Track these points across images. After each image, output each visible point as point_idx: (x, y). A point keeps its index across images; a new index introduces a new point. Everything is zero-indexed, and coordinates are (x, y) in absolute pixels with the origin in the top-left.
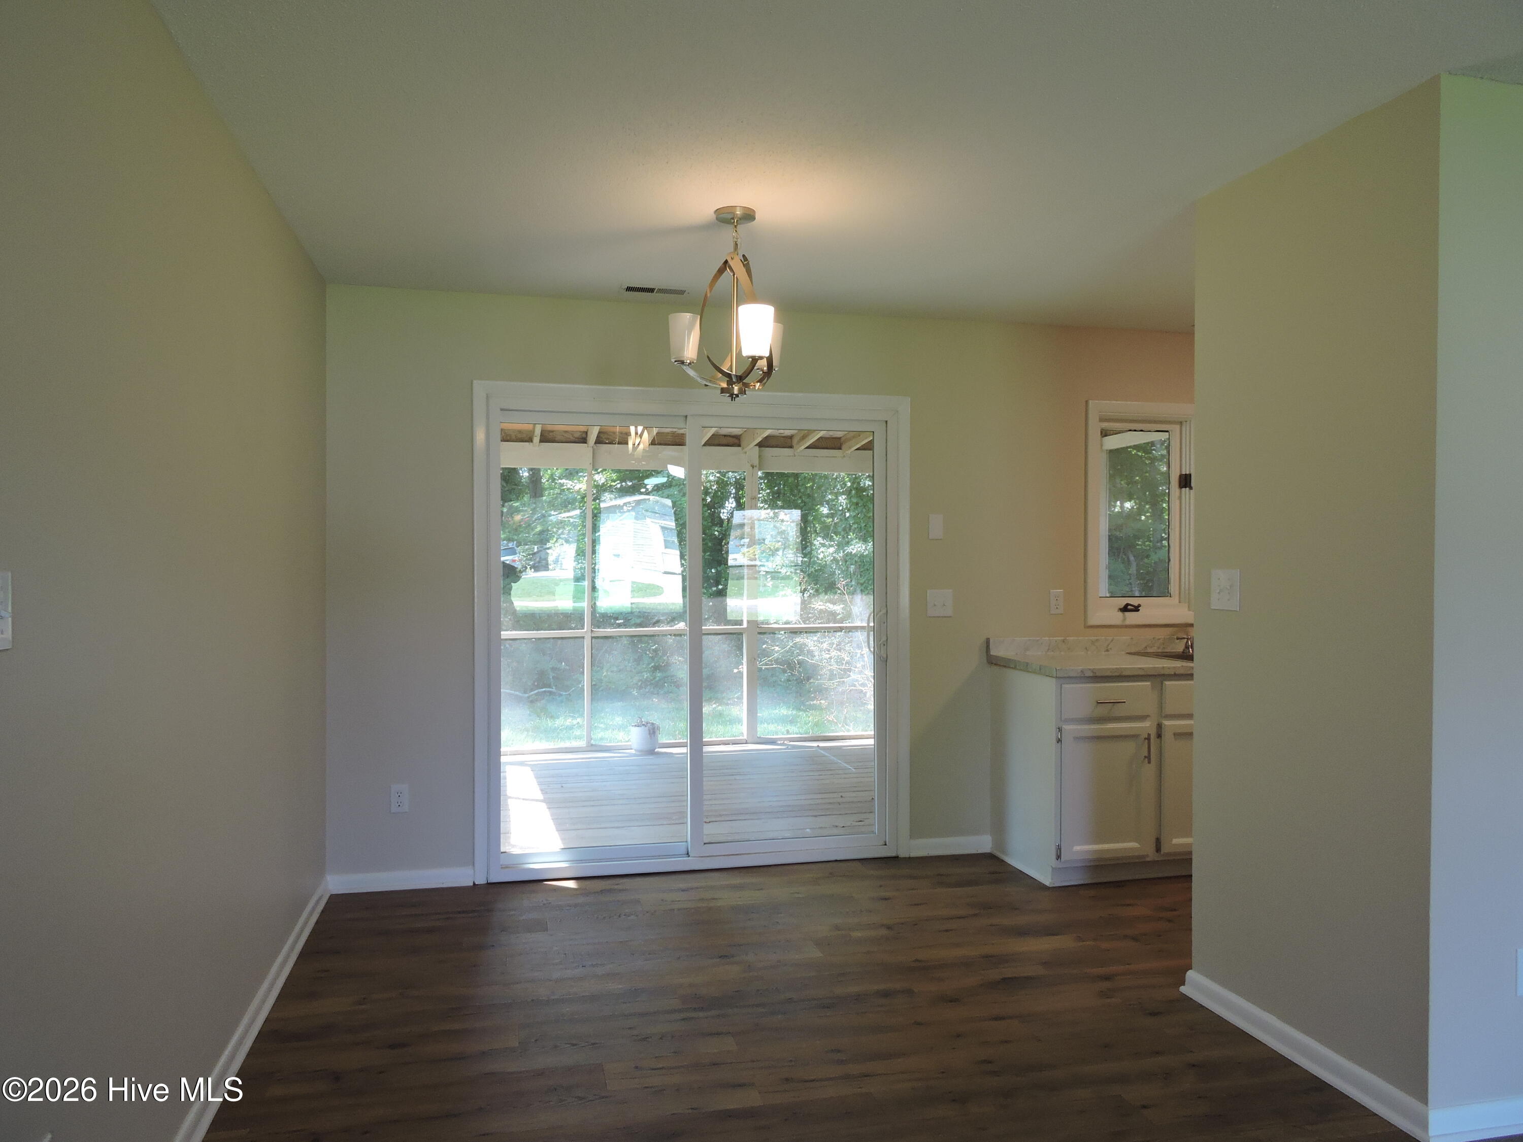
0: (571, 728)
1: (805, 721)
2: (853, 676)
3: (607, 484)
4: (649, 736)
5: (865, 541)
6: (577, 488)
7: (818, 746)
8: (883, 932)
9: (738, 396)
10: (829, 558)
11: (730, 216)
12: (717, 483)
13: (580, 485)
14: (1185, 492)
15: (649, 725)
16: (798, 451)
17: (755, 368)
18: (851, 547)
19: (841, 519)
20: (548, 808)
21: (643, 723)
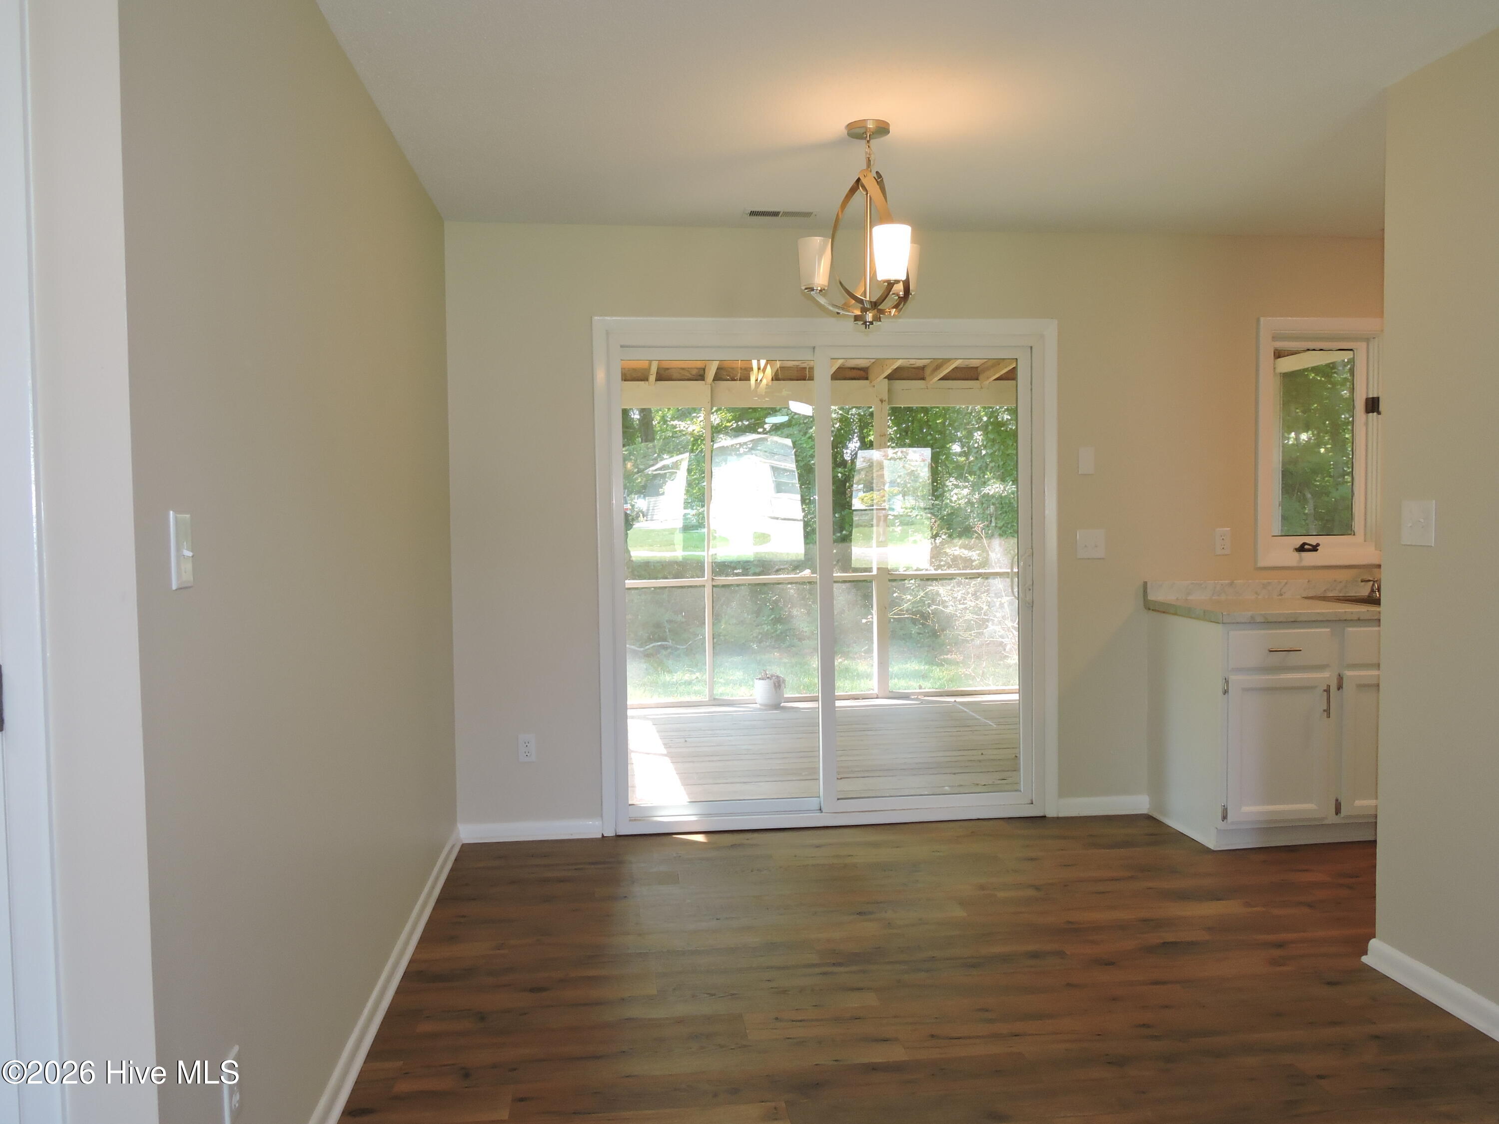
0: (689, 683)
1: (939, 676)
2: (991, 627)
3: (722, 425)
4: (774, 690)
5: (1003, 480)
6: (690, 430)
7: (955, 701)
8: (1031, 893)
9: (872, 324)
10: (962, 502)
11: (862, 131)
12: (841, 421)
13: (694, 426)
14: (1373, 417)
15: (774, 678)
16: (931, 382)
17: (891, 293)
18: (987, 488)
19: (976, 457)
20: (671, 762)
21: (768, 676)
